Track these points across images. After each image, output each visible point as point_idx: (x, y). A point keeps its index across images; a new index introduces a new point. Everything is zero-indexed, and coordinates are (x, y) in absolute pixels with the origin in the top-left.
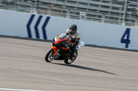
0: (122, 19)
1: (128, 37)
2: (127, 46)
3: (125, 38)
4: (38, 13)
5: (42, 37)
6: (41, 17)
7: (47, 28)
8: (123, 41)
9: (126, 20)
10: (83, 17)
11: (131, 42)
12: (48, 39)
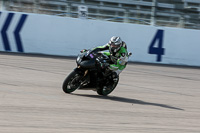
0: (149, 16)
1: (161, 44)
2: (159, 59)
3: (156, 46)
4: (7, 10)
5: (14, 47)
6: (11, 16)
7: (22, 34)
8: (152, 50)
9: (157, 17)
10: (83, 13)
11: (166, 52)
12: (26, 50)
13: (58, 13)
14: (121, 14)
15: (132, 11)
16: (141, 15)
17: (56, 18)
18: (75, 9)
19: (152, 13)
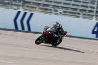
0: (93, 16)
5: (26, 29)
7: (31, 22)
9: (96, 16)
10: (61, 13)
12: (32, 30)
13: (48, 12)
14: (79, 14)
15: (84, 13)
16: (89, 15)
17: (47, 15)
18: (56, 11)
19: (94, 14)
